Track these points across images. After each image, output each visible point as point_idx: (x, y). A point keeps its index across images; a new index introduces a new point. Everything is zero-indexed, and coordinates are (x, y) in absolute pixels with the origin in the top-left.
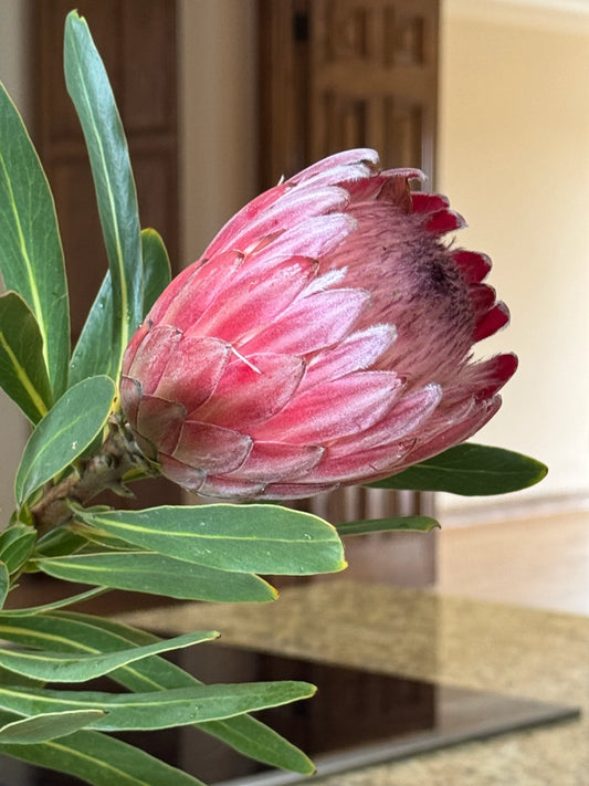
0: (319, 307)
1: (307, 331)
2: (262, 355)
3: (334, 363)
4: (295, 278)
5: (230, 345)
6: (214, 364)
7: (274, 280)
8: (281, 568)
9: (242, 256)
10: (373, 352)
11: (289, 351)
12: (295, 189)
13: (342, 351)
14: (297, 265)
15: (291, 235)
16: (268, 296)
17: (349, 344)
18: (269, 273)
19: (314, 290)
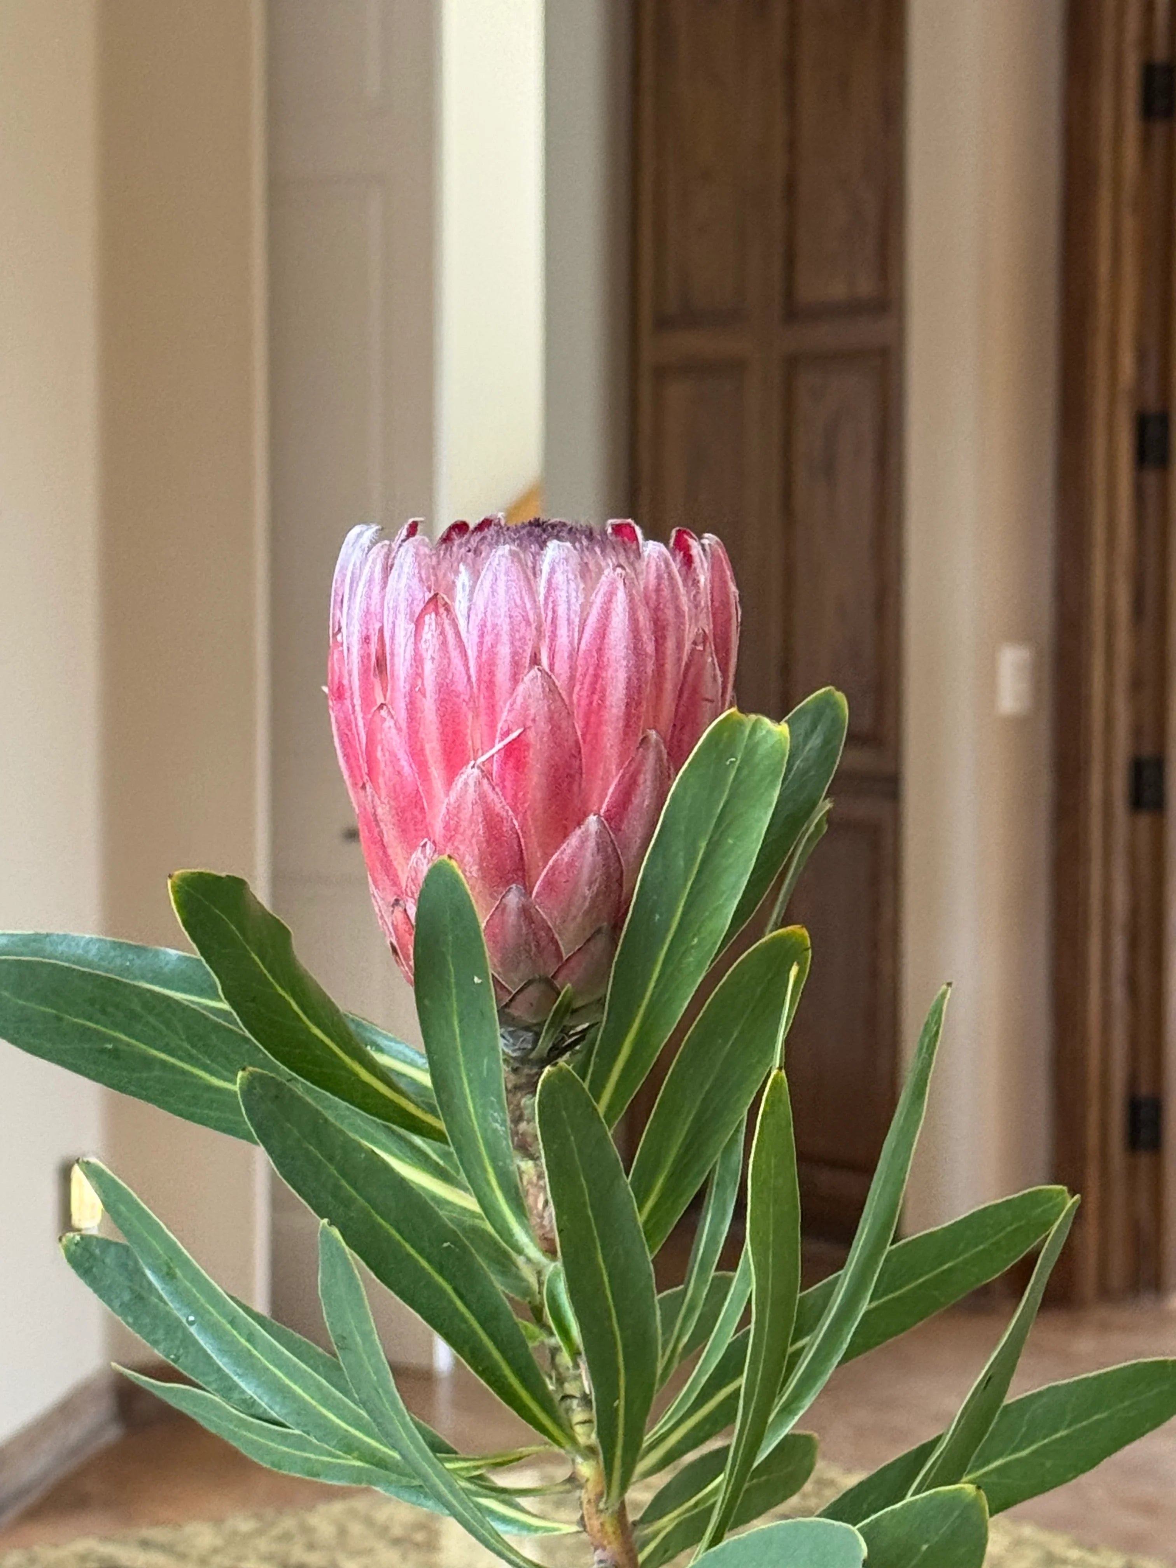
0: (486, 608)
1: (505, 638)
2: (504, 718)
3: (559, 632)
4: (440, 625)
5: (472, 763)
6: (482, 796)
7: (427, 656)
8: (755, 836)
9: (382, 706)
10: (571, 576)
11: (515, 679)
12: (344, 630)
13: (550, 614)
14: (427, 618)
15: (391, 620)
16: (444, 671)
17: (546, 598)
18: (418, 660)
19: (465, 612)
